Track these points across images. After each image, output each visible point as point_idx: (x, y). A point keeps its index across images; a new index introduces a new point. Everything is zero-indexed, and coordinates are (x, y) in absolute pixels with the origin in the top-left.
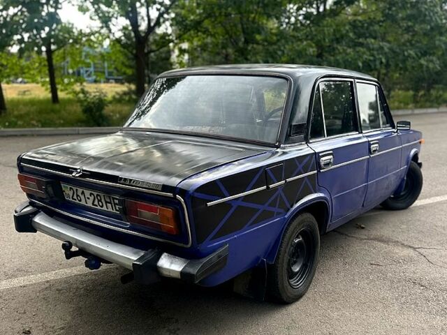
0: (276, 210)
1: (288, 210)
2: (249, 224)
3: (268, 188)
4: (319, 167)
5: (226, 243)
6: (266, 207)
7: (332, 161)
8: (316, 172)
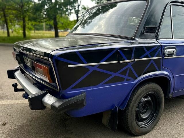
0: (126, 77)
1: (136, 78)
2: (103, 82)
3: (119, 62)
4: (163, 55)
5: (84, 92)
6: (117, 74)
7: (175, 52)
8: (161, 57)
